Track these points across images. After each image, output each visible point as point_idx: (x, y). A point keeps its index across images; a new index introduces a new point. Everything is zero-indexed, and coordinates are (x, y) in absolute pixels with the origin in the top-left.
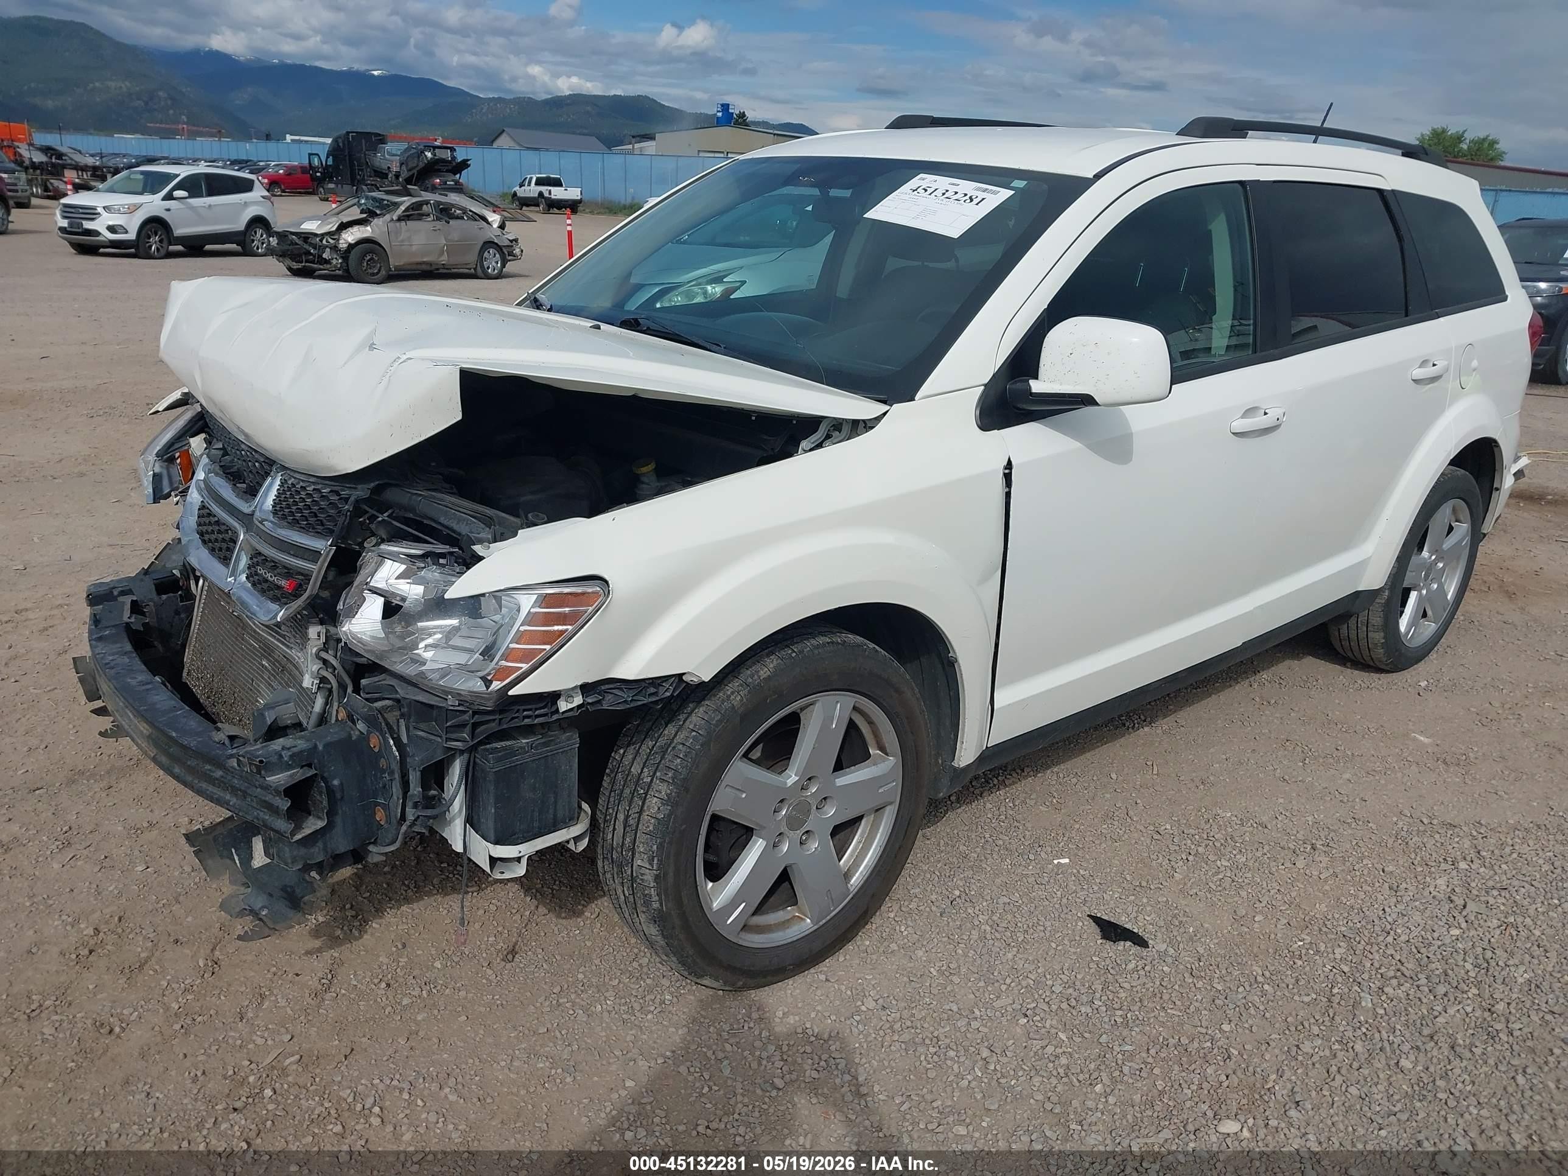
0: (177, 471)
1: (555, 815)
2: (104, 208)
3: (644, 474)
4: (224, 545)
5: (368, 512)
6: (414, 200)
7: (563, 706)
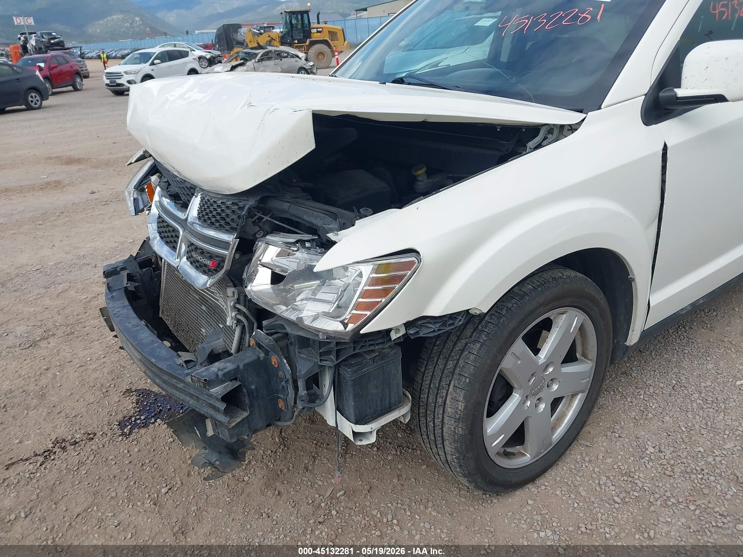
0: (146, 196)
1: (390, 403)
2: (125, 72)
3: (419, 175)
4: (172, 240)
5: (256, 215)
6: (264, 51)
7: (394, 336)
